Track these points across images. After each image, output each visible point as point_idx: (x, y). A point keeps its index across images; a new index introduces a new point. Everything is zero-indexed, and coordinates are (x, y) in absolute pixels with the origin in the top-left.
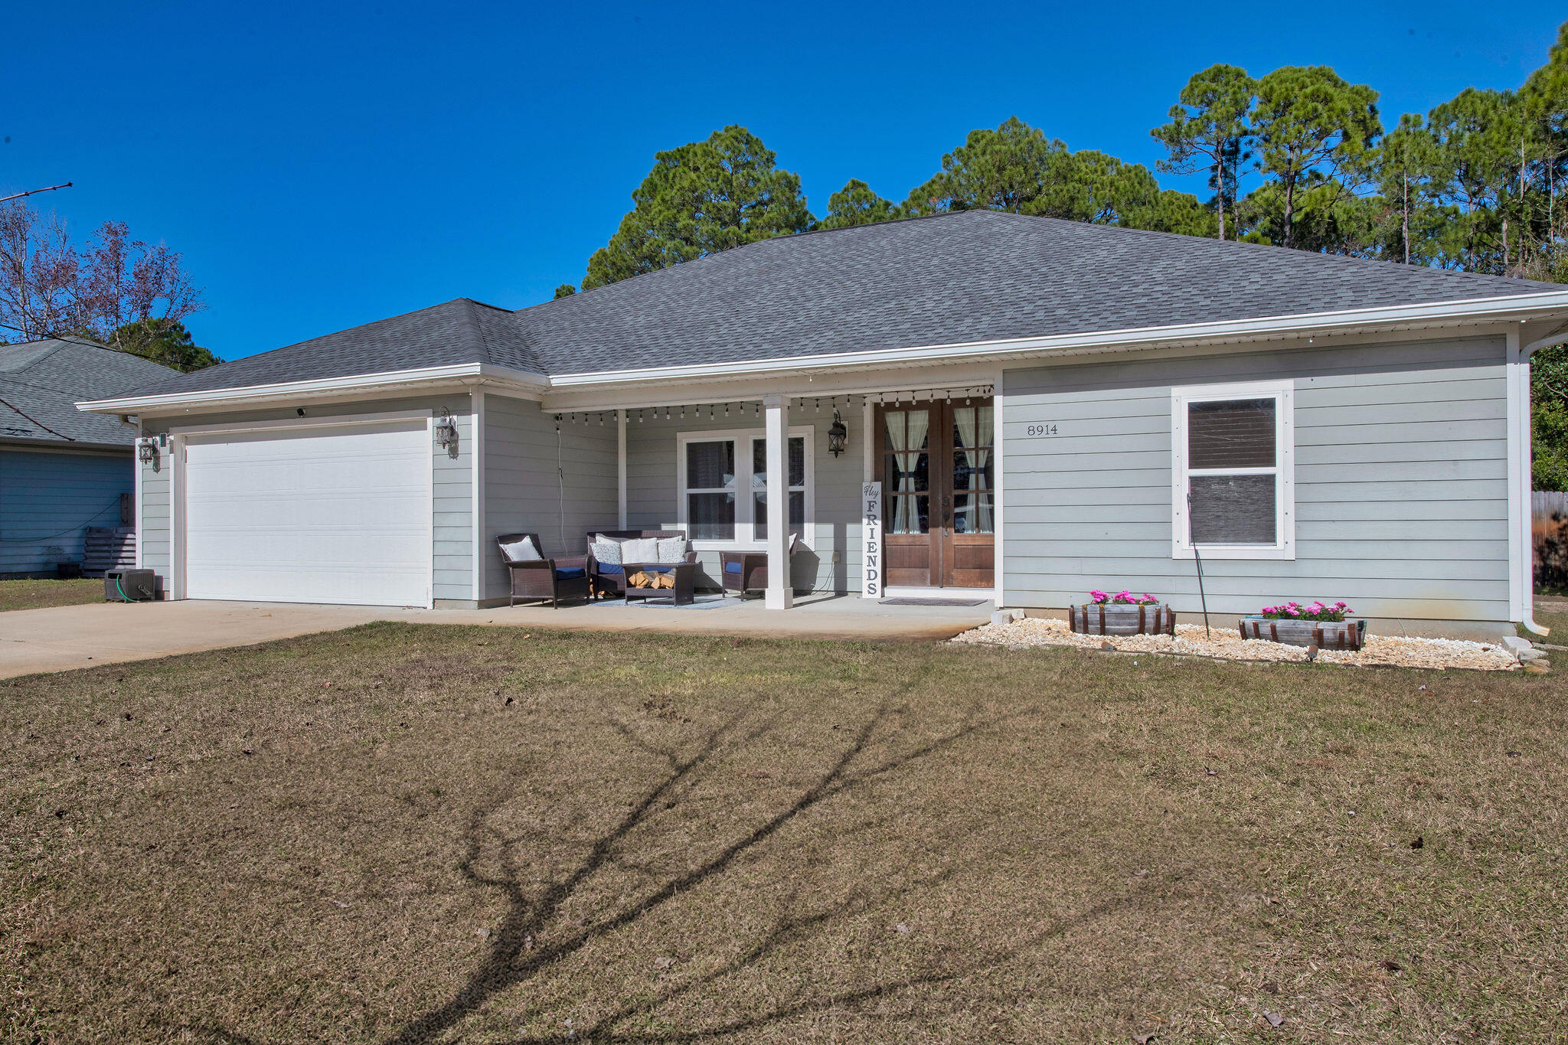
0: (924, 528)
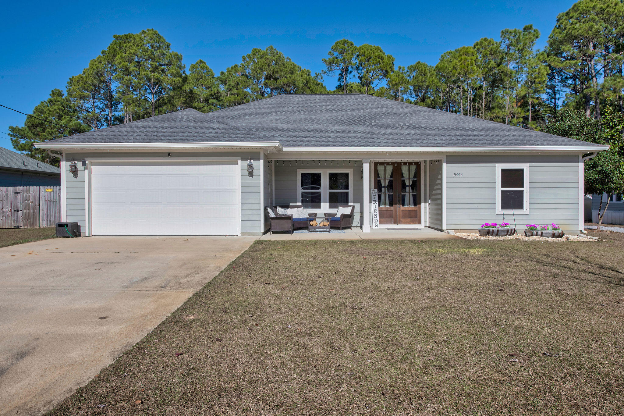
0: (391, 204)
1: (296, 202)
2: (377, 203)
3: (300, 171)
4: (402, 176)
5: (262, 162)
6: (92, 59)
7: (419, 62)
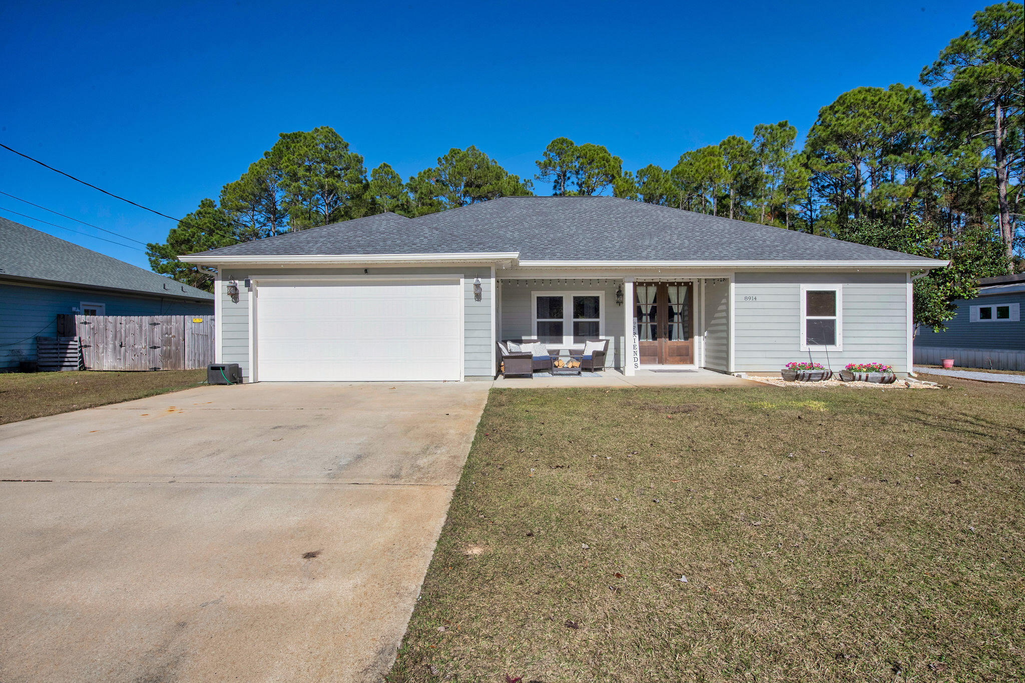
0: (654, 338)
1: (531, 335)
2: (637, 336)
3: (535, 294)
4: (670, 301)
5: (493, 281)
6: (252, 163)
7: (651, 165)
